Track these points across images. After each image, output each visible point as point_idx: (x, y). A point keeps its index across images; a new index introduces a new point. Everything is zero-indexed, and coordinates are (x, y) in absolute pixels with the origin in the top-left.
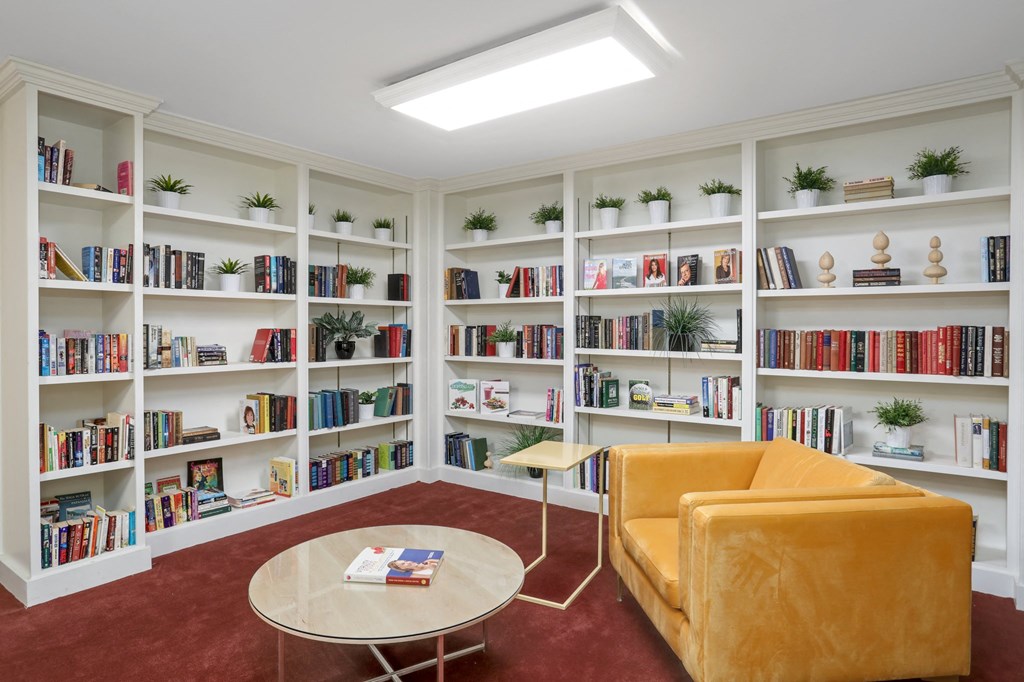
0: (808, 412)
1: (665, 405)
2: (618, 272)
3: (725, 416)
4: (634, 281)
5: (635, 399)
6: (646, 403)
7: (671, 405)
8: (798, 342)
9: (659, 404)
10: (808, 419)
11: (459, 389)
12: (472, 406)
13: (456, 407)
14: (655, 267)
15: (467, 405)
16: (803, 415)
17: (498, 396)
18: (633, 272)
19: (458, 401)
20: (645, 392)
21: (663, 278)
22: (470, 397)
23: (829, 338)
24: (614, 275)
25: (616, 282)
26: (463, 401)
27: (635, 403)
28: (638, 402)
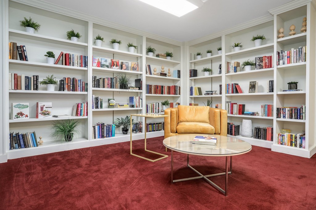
0: (155, 104)
1: (121, 105)
2: (103, 63)
3: (138, 107)
4: (108, 67)
5: (110, 105)
6: (114, 106)
7: (123, 105)
8: (153, 87)
9: (120, 106)
10: (155, 105)
11: (19, 108)
12: (27, 116)
13: (17, 118)
14: (115, 64)
15: (24, 116)
16: (154, 104)
17: (47, 109)
18: (107, 64)
19: (18, 114)
20: (113, 102)
21: (118, 67)
22: (26, 111)
23: (158, 87)
24: (102, 64)
25: (102, 66)
26: (21, 114)
27: (110, 106)
28: (111, 106)
